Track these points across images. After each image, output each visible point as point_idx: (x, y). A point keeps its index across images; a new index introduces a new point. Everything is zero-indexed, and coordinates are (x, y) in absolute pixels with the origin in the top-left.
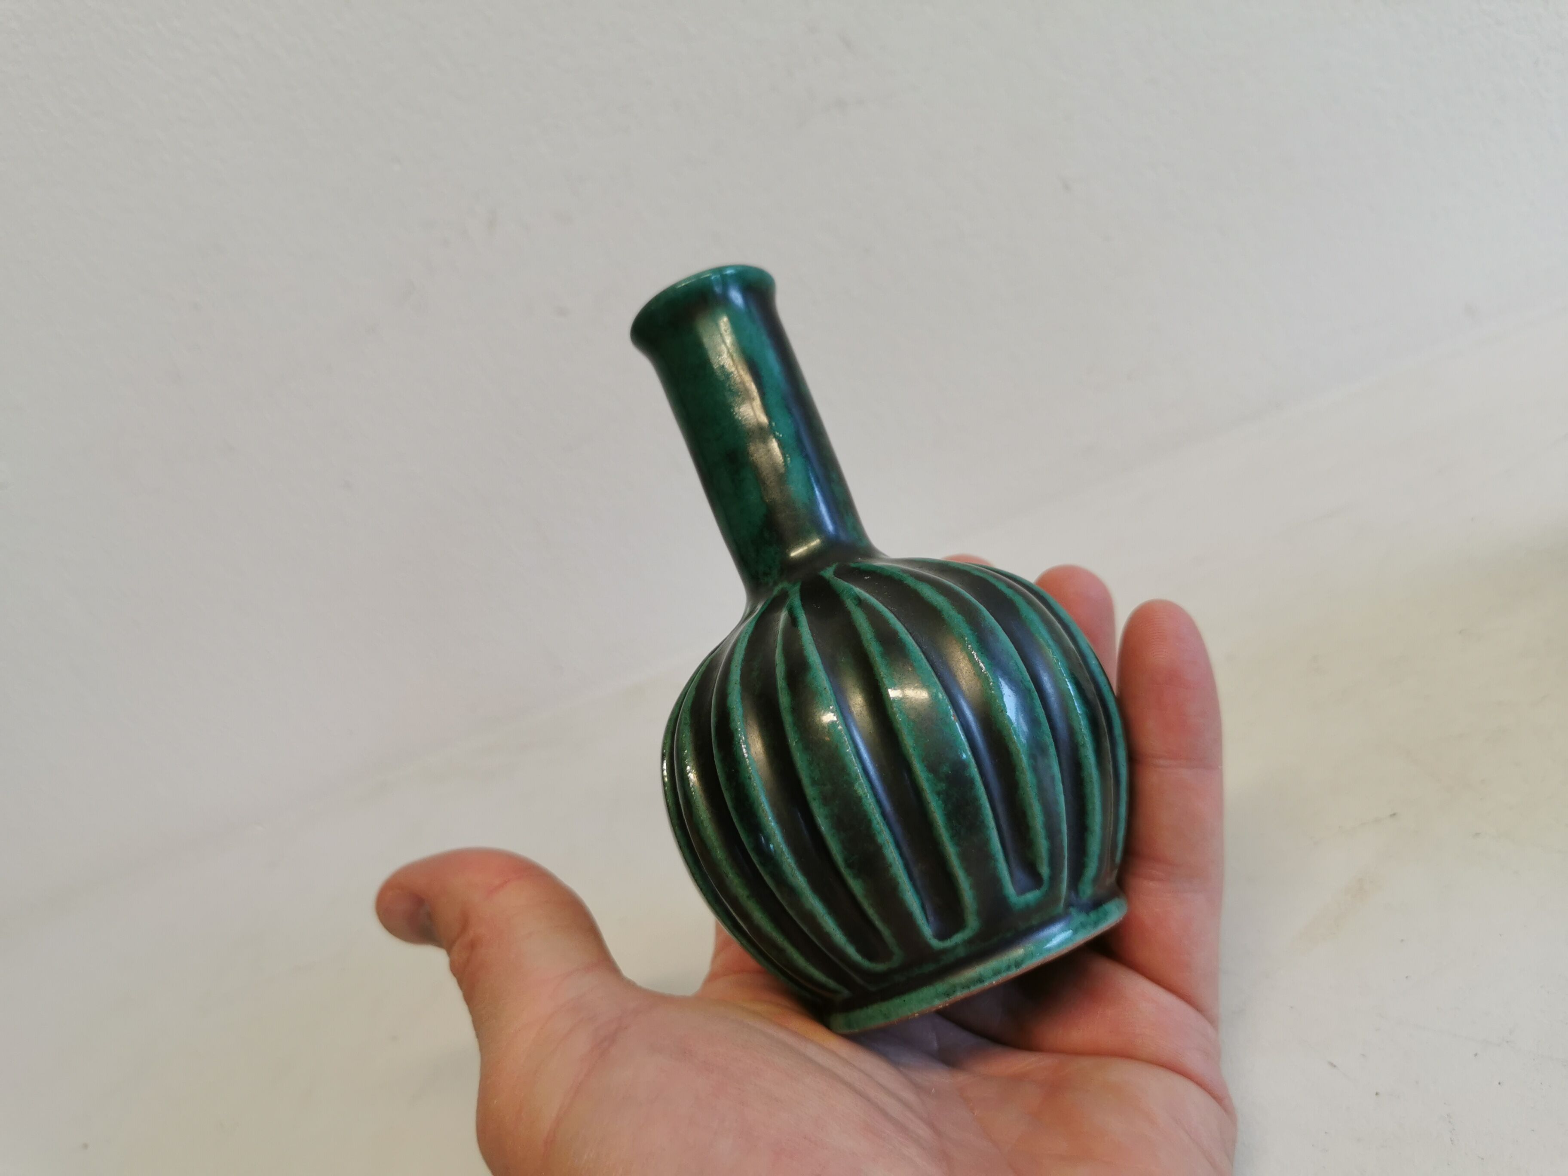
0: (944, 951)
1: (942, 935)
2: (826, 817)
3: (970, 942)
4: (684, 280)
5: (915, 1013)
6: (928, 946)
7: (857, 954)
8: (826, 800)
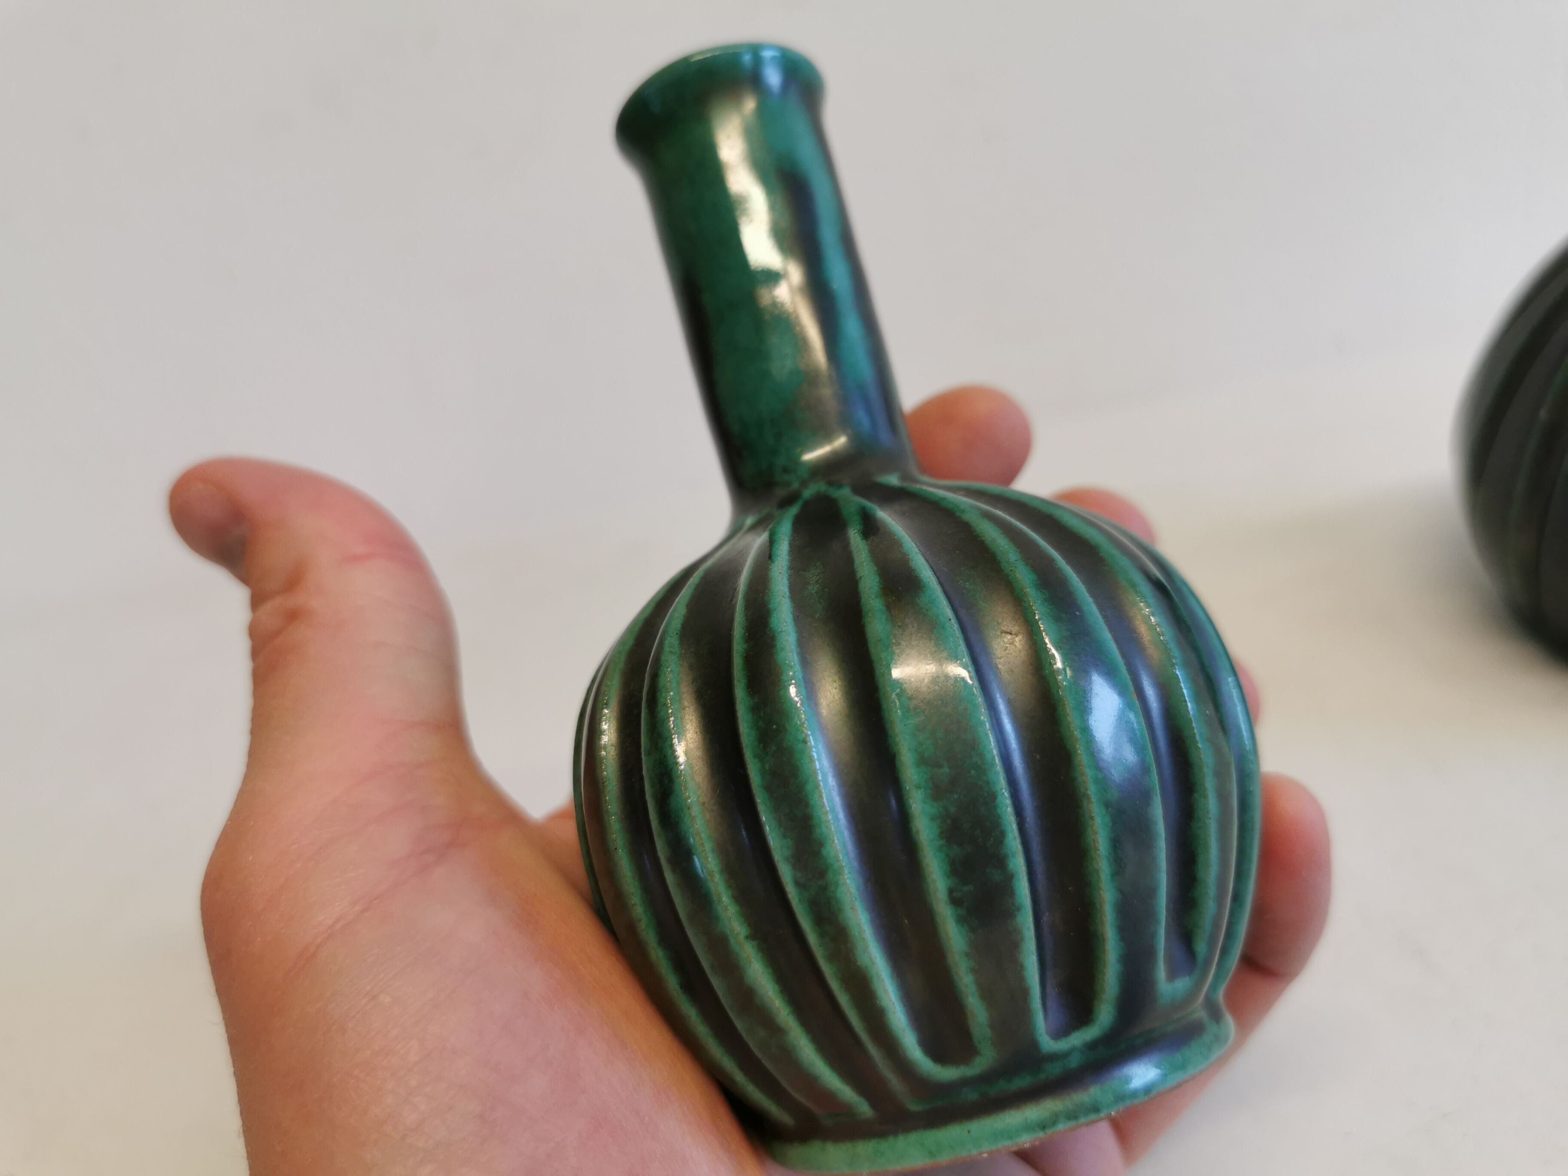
0: (1053, 1057)
1: (1060, 1033)
2: (933, 818)
3: (1092, 1046)
4: (699, 53)
5: (982, 1153)
6: (1034, 1044)
7: (917, 1046)
8: (937, 792)
